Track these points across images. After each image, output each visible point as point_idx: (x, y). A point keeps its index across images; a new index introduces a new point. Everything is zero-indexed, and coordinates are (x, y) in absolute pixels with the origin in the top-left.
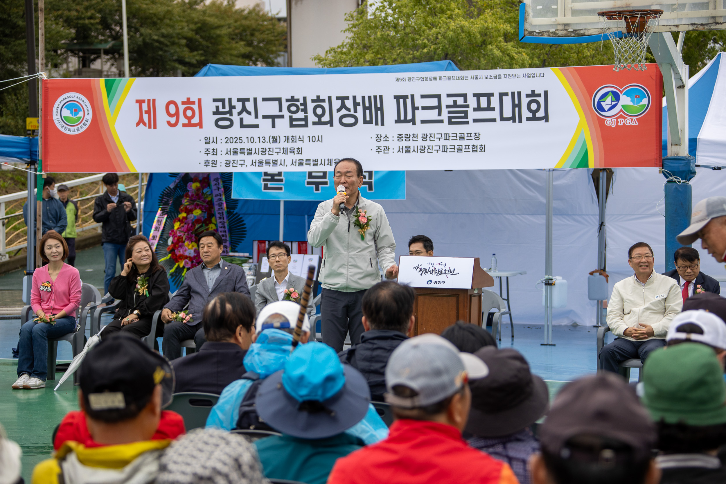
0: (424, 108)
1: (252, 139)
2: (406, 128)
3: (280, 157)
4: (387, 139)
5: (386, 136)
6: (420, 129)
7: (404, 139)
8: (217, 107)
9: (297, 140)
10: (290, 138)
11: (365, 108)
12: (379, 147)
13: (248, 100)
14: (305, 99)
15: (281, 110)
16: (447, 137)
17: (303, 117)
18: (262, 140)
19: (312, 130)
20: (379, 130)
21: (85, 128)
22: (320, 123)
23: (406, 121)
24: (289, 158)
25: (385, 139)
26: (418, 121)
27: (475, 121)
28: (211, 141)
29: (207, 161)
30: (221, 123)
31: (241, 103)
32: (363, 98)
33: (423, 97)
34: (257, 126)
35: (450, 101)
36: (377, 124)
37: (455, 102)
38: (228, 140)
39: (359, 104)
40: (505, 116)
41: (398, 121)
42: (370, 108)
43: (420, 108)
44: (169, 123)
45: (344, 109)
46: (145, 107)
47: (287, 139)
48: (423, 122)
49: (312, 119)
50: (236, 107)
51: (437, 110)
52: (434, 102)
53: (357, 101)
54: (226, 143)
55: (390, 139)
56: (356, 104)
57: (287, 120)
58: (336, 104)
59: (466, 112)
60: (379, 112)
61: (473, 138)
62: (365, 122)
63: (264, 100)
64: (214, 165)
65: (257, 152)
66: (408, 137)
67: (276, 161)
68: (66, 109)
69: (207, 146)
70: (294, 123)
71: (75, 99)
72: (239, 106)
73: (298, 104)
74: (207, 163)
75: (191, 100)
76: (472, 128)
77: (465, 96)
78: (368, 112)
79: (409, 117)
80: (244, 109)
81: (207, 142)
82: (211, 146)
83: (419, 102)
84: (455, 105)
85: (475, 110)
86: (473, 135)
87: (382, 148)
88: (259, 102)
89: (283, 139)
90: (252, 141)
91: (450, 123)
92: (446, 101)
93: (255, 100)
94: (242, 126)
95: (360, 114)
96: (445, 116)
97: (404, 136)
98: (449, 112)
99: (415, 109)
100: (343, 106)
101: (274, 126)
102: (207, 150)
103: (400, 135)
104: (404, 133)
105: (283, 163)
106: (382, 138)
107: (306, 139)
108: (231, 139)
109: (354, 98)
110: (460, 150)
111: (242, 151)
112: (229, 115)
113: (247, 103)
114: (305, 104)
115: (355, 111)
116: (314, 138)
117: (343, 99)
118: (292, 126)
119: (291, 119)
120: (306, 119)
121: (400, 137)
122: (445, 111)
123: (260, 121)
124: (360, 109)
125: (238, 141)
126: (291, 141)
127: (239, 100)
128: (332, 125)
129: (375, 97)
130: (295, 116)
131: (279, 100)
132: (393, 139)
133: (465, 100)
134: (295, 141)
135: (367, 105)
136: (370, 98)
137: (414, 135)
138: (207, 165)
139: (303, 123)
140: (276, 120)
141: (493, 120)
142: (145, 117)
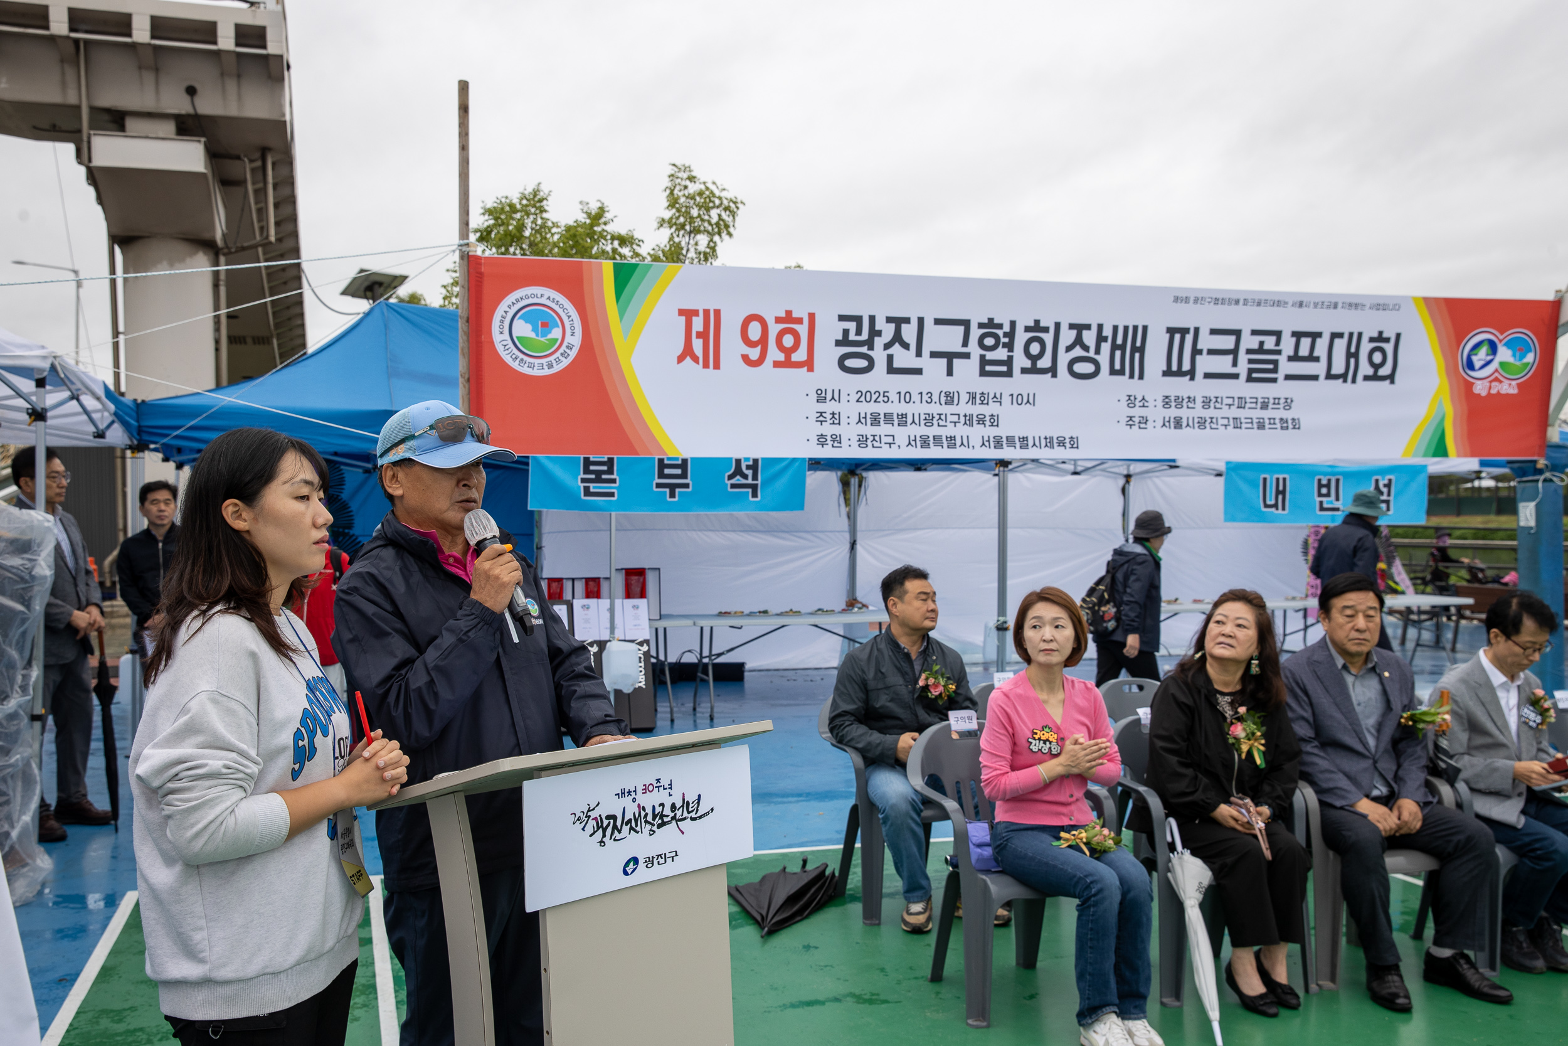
0: (1211, 352)
1: (908, 395)
2: (1179, 386)
3: (960, 431)
4: (1146, 405)
5: (1142, 398)
6: (1200, 388)
7: (1173, 404)
8: (846, 332)
9: (990, 401)
10: (978, 396)
11: (1114, 347)
12: (1131, 418)
13: (907, 320)
14: (1013, 324)
15: (965, 343)
16: (1242, 403)
17: (1005, 358)
18: (925, 397)
19: (1020, 383)
20: (1134, 387)
21: (565, 362)
22: (1033, 370)
23: (1180, 373)
24: (977, 433)
25: (1141, 404)
26: (1199, 374)
27: (1288, 377)
28: (829, 397)
29: (822, 436)
30: (850, 363)
31: (892, 326)
32: (1115, 328)
33: (1214, 332)
34: (918, 371)
35: (1253, 342)
36: (1132, 376)
37: (1262, 343)
38: (863, 396)
39: (1105, 339)
40: (1334, 371)
41: (1168, 373)
42: (1123, 347)
43: (1205, 352)
44: (745, 358)
45: (1078, 348)
46: (698, 324)
47: (972, 397)
48: (1208, 376)
49: (1021, 361)
50: (883, 334)
51: (1230, 358)
52: (1228, 342)
53: (1104, 334)
54: (858, 401)
55: (1151, 404)
56: (1101, 339)
57: (975, 361)
58: (1067, 337)
59: (1275, 363)
60: (1137, 355)
61: (1281, 406)
62: (1111, 372)
63: (938, 322)
64: (835, 444)
65: (917, 421)
66: (1179, 402)
67: (952, 438)
68: (522, 322)
69: (822, 407)
70: (988, 368)
71: (543, 301)
72: (888, 331)
73: (1000, 333)
74: (822, 440)
75: (794, 315)
76: (1281, 389)
77: (1278, 334)
78: (1118, 353)
79: (1186, 366)
80: (897, 338)
81: (821, 399)
82: (829, 407)
83: (1207, 342)
84: (1261, 350)
85: (1290, 359)
86: (1282, 401)
87: (1137, 420)
88: (929, 324)
89: (965, 397)
90: (908, 400)
91: (1250, 379)
92: (1249, 342)
93: (921, 321)
94: (891, 370)
95: (1104, 359)
96: (1243, 368)
97: (1173, 399)
98: (1251, 361)
99: (1196, 352)
100: (1079, 341)
101: (950, 373)
102: (821, 414)
103: (1167, 397)
104: (1172, 394)
105: (965, 443)
106: (1137, 401)
107: (1006, 400)
108: (868, 394)
109: (1100, 327)
110: (1261, 426)
111: (888, 418)
112: (866, 347)
113: (904, 326)
114: (1011, 335)
115: (1098, 352)
116: (1020, 397)
117: (1079, 328)
118: (983, 373)
119: (983, 361)
120: (1009, 362)
121: (1166, 402)
122: (1243, 358)
123: (925, 362)
124: (1106, 347)
125: (881, 399)
126: (978, 401)
127: (889, 320)
128: (1054, 375)
129: (1135, 328)
130: (990, 356)
131: (966, 324)
132: (1155, 403)
133: (1278, 343)
134: (985, 402)
135: (1119, 341)
136: (1126, 328)
137: (1189, 398)
138: (821, 445)
139: (1004, 369)
140: (956, 361)
141: (1315, 378)
142: (698, 345)
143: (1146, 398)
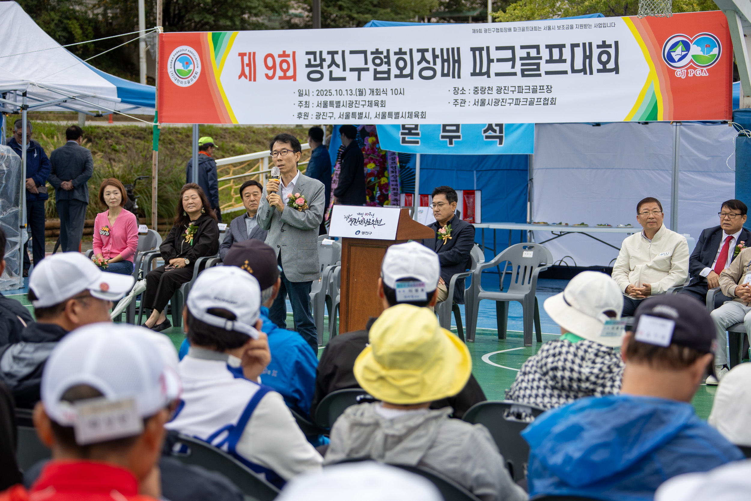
0: (499, 60)
1: (340, 91)
2: (482, 81)
3: (365, 110)
4: (464, 92)
5: (463, 89)
6: (494, 82)
7: (480, 92)
8: (309, 60)
9: (381, 93)
10: (375, 91)
11: (443, 61)
12: (456, 100)
13: (337, 53)
14: (388, 51)
15: (366, 63)
16: (520, 90)
17: (387, 70)
18: (349, 92)
19: (395, 83)
20: (456, 82)
21: (194, 80)
22: (401, 76)
23: (481, 74)
24: (375, 110)
25: (461, 92)
26: (492, 73)
27: (547, 73)
28: (304, 93)
29: (300, 113)
30: (313, 76)
31: (330, 56)
32: (442, 50)
33: (498, 48)
34: (344, 79)
35: (523, 53)
36: (454, 77)
37: (528, 53)
38: (320, 93)
39: (438, 56)
40: (576, 68)
41: (474, 74)
42: (448, 60)
43: (495, 61)
44: (267, 75)
45: (424, 62)
46: (246, 60)
47: (372, 91)
48: (497, 74)
49: (395, 71)
50: (326, 60)
51: (511, 63)
52: (508, 54)
53: (436, 54)
54: (317, 95)
55: (467, 92)
56: (435, 57)
57: (372, 72)
58: (417, 57)
59: (538, 65)
60: (457, 65)
61: (545, 91)
62: (443, 75)
63: (352, 52)
64: (306, 117)
65: (345, 105)
66: (483, 90)
67: (361, 114)
68: (178, 62)
69: (301, 99)
70: (378, 76)
71: (187, 52)
72: (328, 58)
73: (382, 56)
74: (300, 115)
75: (287, 53)
76: (545, 80)
77: (537, 47)
78: (446, 64)
79: (484, 70)
80: (333, 62)
81: (301, 95)
82: (304, 99)
83: (495, 55)
84: (529, 57)
85: (547, 62)
86: (545, 88)
87: (459, 101)
88: (347, 54)
89: (368, 92)
90: (341, 94)
91: (523, 75)
92: (520, 53)
93: (343, 52)
94: (332, 79)
95: (438, 68)
96: (518, 68)
97: (479, 88)
98: (523, 65)
99: (490, 61)
100: (423, 59)
101: (359, 79)
102: (301, 102)
103: (476, 88)
104: (479, 86)
105: (367, 116)
106: (459, 90)
107: (389, 92)
108: (322, 91)
109: (434, 50)
110: (531, 103)
111: (331, 103)
112: (319, 68)
113: (335, 56)
114: (388, 57)
115: (435, 64)
116: (396, 90)
117: (422, 51)
118: (376, 78)
119: (376, 72)
120: (388, 72)
121: (476, 90)
122: (518, 63)
123: (347, 74)
124: (439, 61)
125: (328, 94)
126: (375, 93)
127: (329, 53)
128: (412, 78)
129: (453, 49)
130: (379, 69)
131: (365, 52)
132: (469, 92)
133: (538, 52)
134: (379, 94)
135: (445, 57)
136: (448, 50)
137: (489, 88)
138: (299, 117)
139: (386, 76)
140: (362, 73)
141: (565, 72)
142: (247, 70)
143: (464, 89)
